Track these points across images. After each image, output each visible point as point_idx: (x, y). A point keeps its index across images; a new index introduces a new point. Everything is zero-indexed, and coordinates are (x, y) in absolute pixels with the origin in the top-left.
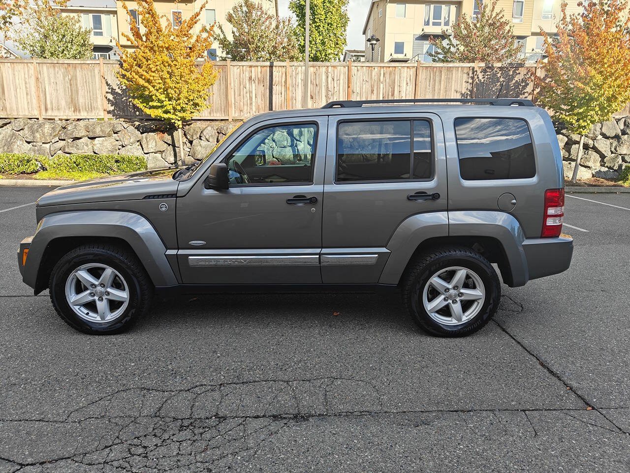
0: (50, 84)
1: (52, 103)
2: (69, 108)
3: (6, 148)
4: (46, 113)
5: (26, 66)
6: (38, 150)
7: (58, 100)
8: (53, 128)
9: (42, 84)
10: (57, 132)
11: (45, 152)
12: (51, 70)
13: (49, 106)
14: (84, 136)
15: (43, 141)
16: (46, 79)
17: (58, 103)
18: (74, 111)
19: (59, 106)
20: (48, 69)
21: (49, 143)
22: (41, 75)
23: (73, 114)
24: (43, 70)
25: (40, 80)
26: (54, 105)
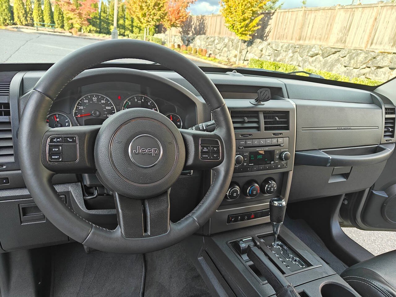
0: (383, 23)
1: (378, 39)
2: (390, 43)
3: (329, 68)
4: (370, 47)
5: (372, 9)
6: (348, 73)
7: (384, 36)
8: (366, 57)
9: (377, 23)
10: (367, 61)
11: (352, 74)
12: (389, 12)
13: (375, 41)
14: (386, 66)
15: (354, 67)
16: (382, 20)
17: (383, 39)
18: (392, 46)
19: (382, 41)
20: (387, 10)
21: (358, 68)
22: (379, 16)
23: (391, 48)
24: (382, 12)
25: (377, 20)
26: (379, 41)
